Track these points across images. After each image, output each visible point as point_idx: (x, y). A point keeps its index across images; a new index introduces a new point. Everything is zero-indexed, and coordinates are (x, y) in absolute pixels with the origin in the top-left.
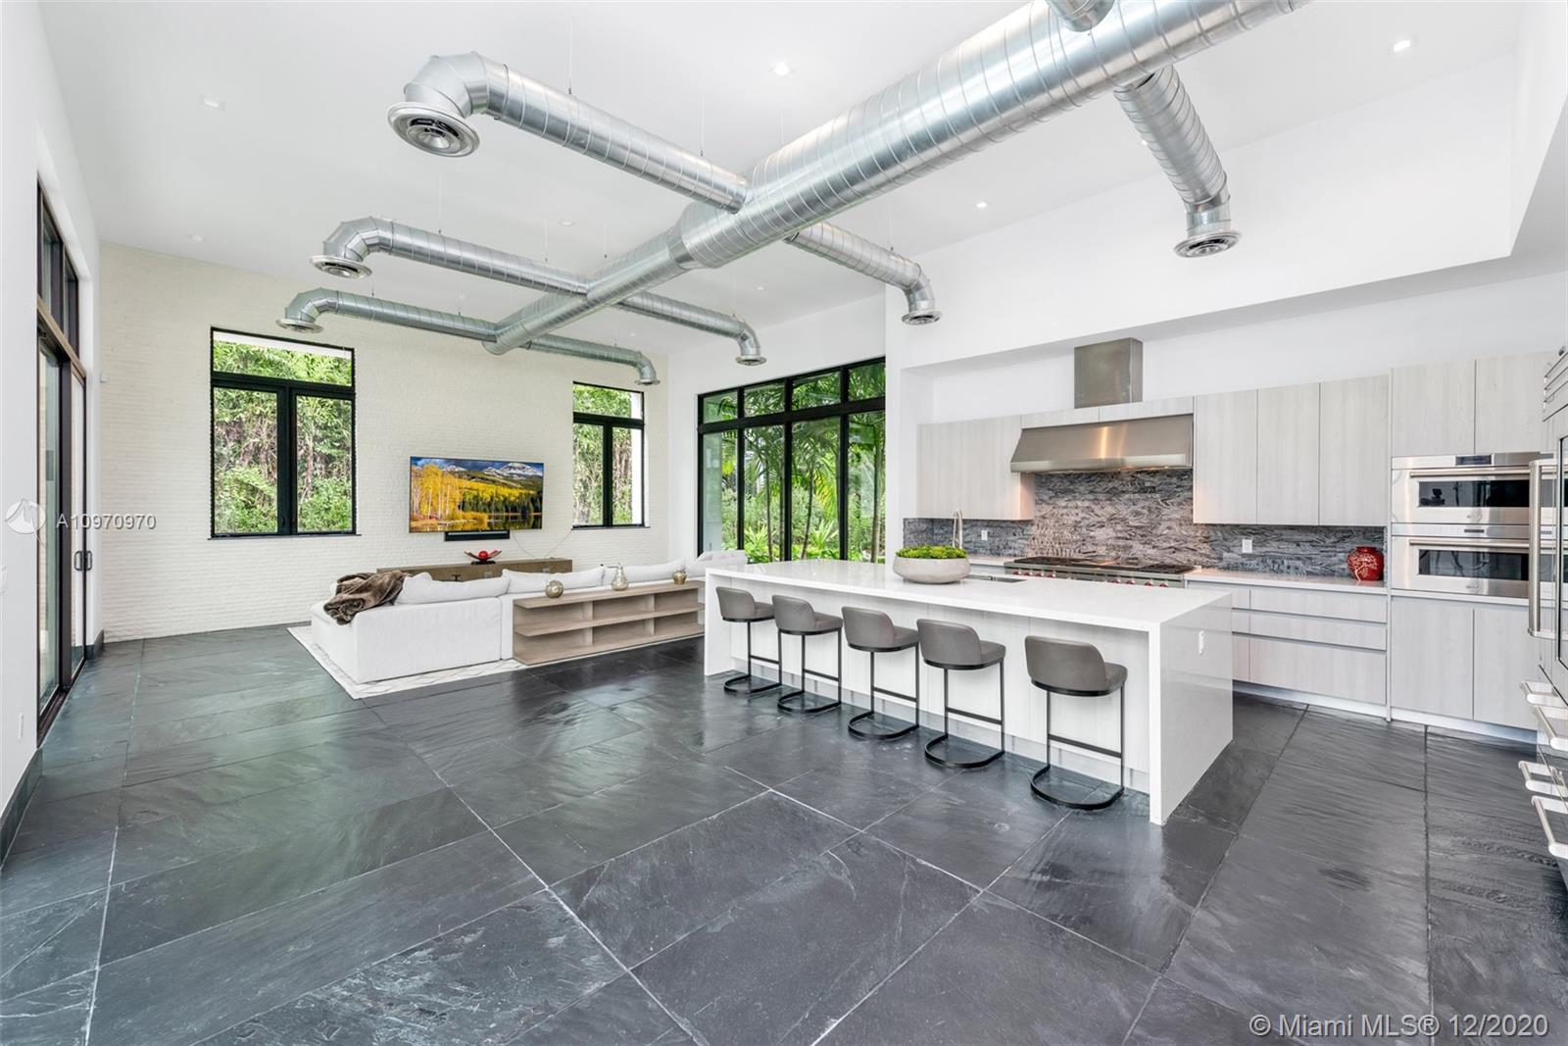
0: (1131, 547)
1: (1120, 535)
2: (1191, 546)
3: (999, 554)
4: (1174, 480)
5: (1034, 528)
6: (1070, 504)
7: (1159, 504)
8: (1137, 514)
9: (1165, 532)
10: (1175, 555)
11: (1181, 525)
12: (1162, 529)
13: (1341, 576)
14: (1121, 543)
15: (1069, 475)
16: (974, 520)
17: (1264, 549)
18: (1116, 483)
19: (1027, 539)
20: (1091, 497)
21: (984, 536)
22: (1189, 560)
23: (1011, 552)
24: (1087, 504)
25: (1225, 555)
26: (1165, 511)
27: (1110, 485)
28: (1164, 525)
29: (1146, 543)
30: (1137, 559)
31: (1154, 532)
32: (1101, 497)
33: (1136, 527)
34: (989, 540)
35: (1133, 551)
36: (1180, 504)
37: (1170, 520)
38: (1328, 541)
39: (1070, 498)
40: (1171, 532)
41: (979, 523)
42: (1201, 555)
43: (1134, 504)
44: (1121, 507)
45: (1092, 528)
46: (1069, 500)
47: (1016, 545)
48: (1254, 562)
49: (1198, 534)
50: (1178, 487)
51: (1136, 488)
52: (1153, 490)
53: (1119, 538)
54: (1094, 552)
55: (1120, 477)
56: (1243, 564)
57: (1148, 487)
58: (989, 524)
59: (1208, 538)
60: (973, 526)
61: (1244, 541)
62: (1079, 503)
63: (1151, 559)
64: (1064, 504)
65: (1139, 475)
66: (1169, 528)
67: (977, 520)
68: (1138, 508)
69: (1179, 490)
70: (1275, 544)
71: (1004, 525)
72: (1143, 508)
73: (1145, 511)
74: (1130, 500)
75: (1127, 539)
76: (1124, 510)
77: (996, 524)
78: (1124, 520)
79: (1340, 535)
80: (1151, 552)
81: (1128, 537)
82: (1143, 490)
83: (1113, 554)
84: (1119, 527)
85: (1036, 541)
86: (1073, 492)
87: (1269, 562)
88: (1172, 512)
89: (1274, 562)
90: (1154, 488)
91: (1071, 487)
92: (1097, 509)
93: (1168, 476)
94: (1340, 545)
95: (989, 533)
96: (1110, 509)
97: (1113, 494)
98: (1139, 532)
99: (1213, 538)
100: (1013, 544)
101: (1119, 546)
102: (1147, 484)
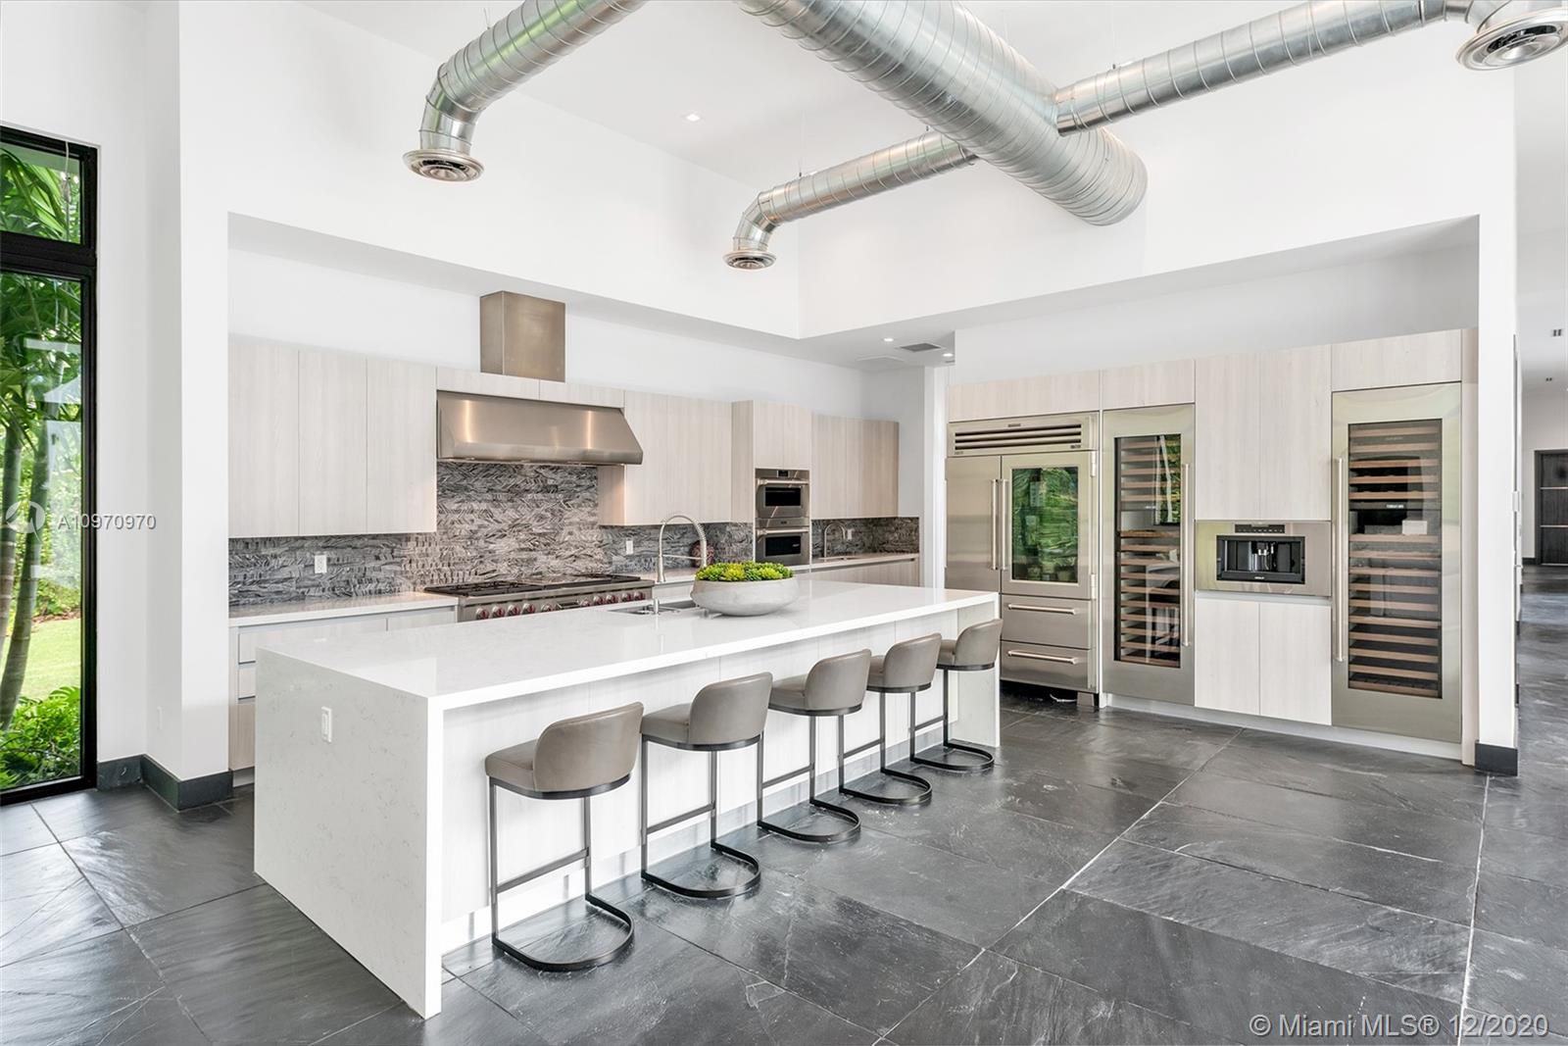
0: (535, 559)
1: (523, 546)
2: (589, 553)
3: (349, 595)
4: (574, 478)
5: (411, 544)
6: (465, 507)
7: (561, 506)
8: (542, 518)
9: (566, 539)
10: (575, 563)
11: (580, 529)
12: (564, 536)
13: (682, 567)
14: (525, 555)
15: (461, 465)
16: (297, 539)
17: (641, 549)
18: (519, 480)
19: (399, 564)
20: (489, 496)
21: (321, 565)
22: (587, 568)
23: (371, 587)
24: (484, 506)
25: (615, 558)
26: (567, 514)
27: (512, 482)
28: (566, 529)
29: (549, 553)
30: (541, 573)
31: (557, 539)
32: (502, 497)
33: (540, 535)
34: (328, 574)
35: (537, 564)
36: (580, 506)
37: (571, 524)
38: (676, 537)
39: (463, 497)
40: (572, 538)
41: (307, 544)
42: (597, 561)
43: (538, 507)
44: (524, 510)
45: (492, 540)
46: (462, 501)
47: (380, 575)
48: (633, 563)
49: (594, 539)
50: (578, 486)
51: (539, 486)
52: (556, 489)
53: (522, 549)
54: (494, 571)
55: (523, 471)
56: (626, 566)
57: (551, 486)
58: (328, 543)
59: (601, 542)
60: (293, 550)
61: (627, 542)
62: (475, 506)
63: (554, 572)
64: (455, 507)
65: (542, 471)
66: (570, 533)
67: (303, 538)
68: (540, 511)
69: (578, 490)
70: (646, 543)
71: (358, 543)
72: (546, 511)
73: (549, 515)
74: (534, 501)
75: (531, 550)
76: (528, 515)
77: (342, 543)
78: (527, 526)
79: (682, 531)
80: (555, 563)
81: (532, 547)
82: (546, 489)
83: (516, 571)
84: (522, 536)
85: (414, 565)
86: (466, 489)
87: (643, 560)
88: (576, 515)
89: (646, 561)
90: (556, 486)
91: (465, 482)
92: (496, 512)
93: (570, 474)
94: (681, 540)
95: (329, 560)
96: (511, 513)
97: (515, 493)
98: (542, 540)
99: (605, 542)
100: (374, 575)
101: (522, 560)
102: (550, 482)
